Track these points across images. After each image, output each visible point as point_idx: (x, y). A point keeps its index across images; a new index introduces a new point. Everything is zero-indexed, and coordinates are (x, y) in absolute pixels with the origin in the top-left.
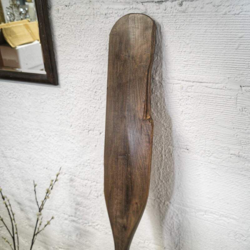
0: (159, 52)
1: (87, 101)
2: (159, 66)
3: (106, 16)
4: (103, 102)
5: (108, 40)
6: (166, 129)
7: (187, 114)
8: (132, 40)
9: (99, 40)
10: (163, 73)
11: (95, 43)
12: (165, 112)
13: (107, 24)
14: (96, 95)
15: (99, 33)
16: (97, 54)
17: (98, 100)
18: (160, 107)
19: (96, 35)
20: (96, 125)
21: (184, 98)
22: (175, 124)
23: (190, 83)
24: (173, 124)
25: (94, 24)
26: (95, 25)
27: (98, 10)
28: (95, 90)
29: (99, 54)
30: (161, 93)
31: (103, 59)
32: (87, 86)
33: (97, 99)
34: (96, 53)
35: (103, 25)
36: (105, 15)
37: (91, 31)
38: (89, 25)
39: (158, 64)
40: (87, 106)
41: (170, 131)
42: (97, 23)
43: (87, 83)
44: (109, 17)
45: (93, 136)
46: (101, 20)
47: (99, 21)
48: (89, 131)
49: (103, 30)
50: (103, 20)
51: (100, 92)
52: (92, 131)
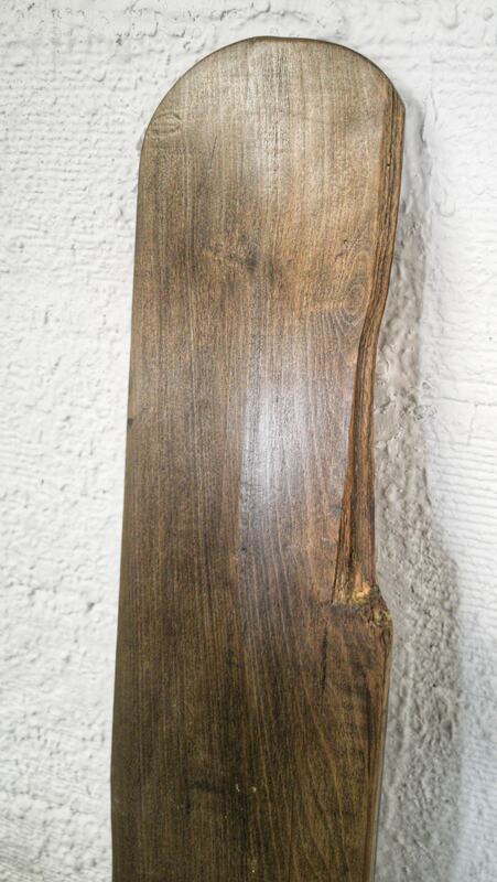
0: (407, 244)
1: (26, 455)
2: (403, 315)
3: (122, 50)
4: (103, 467)
5: (129, 172)
6: (427, 613)
8: (269, 176)
9: (82, 167)
10: (423, 347)
11: (62, 183)
12: (424, 533)
13: (127, 89)
14: (66, 430)
15: (81, 136)
16: (73, 236)
17: (80, 455)
18: (398, 506)
19: (69, 144)
20: (68, 567)
22: (477, 594)
24: (466, 592)
25: (56, 89)
26: (59, 93)
27: (79, 19)
28: (62, 411)
29: (87, 238)
30: (408, 442)
31: (104, 266)
32: (21, 388)
33: (76, 449)
34: (68, 232)
35: (107, 92)
36: (115, 44)
37: (39, 123)
38: (28, 92)
39: (400, 303)
40: (24, 479)
41: (447, 621)
42: (73, 83)
43: (24, 372)
44: (137, 52)
45: (56, 614)
46: (93, 68)
47: (85, 72)
48: (33, 593)
49: (104, 121)
50: (104, 68)
51: (91, 422)
52: (51, 593)
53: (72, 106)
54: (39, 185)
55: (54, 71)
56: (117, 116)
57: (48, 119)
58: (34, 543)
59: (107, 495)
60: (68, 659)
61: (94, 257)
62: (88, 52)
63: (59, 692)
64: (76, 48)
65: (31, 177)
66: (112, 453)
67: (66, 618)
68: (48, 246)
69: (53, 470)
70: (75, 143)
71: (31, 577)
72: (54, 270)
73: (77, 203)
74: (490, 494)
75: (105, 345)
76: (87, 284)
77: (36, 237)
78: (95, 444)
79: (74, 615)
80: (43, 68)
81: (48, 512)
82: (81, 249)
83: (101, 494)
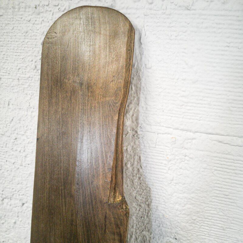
0: (135, 78)
2: (133, 103)
3: (37, 10)
4: (28, 156)
5: (39, 53)
6: (140, 206)
7: (180, 185)
8: (87, 54)
9: (22, 51)
10: (140, 114)
11: (14, 57)
12: (139, 178)
13: (38, 24)
14: (16, 143)
15: (21, 40)
16: (18, 75)
17: (20, 152)
18: (131, 169)
19: (18, 43)
20: (15, 191)
21: (177, 158)
22: (158, 199)
23: (189, 133)
24: (154, 198)
26: (14, 25)
28: (14, 136)
29: (24, 76)
30: (135, 147)
31: (29, 86)
33: (19, 149)
35: (31, 25)
36: (34, 8)
37: (7, 36)
38: (4, 25)
39: (132, 98)
41: (147, 208)
42: (19, 22)
44: (42, 11)
45: (11, 207)
46: (26, 17)
47: (24, 18)
48: (3, 200)
49: (30, 35)
50: (30, 17)
51: (24, 140)
52: (9, 200)
53: (19, 30)
54: (7, 57)
55: (13, 18)
56: (35, 33)
57: (10, 34)
58: (3, 182)
59: (29, 166)
60: (15, 223)
61: (26, 82)
62: (25, 11)
63: (12, 234)
64: (21, 10)
65: (4, 54)
66: (31, 151)
67: (14, 209)
68: (10, 78)
69: (10, 157)
70: (20, 43)
71: (2, 194)
72: (12, 87)
73: (20, 63)
74: (162, 165)
75: (29, 113)
76: (23, 92)
77: (6, 75)
78: (26, 148)
79: (17, 208)
80: (9, 17)
81: (8, 172)
82: (21, 79)
83: (27, 165)
